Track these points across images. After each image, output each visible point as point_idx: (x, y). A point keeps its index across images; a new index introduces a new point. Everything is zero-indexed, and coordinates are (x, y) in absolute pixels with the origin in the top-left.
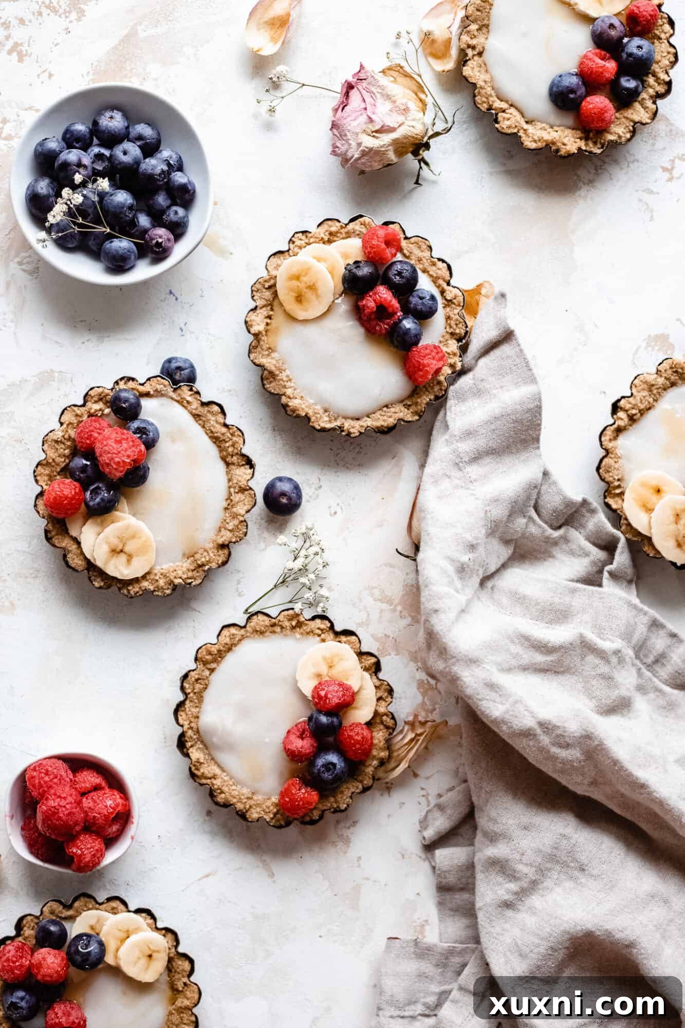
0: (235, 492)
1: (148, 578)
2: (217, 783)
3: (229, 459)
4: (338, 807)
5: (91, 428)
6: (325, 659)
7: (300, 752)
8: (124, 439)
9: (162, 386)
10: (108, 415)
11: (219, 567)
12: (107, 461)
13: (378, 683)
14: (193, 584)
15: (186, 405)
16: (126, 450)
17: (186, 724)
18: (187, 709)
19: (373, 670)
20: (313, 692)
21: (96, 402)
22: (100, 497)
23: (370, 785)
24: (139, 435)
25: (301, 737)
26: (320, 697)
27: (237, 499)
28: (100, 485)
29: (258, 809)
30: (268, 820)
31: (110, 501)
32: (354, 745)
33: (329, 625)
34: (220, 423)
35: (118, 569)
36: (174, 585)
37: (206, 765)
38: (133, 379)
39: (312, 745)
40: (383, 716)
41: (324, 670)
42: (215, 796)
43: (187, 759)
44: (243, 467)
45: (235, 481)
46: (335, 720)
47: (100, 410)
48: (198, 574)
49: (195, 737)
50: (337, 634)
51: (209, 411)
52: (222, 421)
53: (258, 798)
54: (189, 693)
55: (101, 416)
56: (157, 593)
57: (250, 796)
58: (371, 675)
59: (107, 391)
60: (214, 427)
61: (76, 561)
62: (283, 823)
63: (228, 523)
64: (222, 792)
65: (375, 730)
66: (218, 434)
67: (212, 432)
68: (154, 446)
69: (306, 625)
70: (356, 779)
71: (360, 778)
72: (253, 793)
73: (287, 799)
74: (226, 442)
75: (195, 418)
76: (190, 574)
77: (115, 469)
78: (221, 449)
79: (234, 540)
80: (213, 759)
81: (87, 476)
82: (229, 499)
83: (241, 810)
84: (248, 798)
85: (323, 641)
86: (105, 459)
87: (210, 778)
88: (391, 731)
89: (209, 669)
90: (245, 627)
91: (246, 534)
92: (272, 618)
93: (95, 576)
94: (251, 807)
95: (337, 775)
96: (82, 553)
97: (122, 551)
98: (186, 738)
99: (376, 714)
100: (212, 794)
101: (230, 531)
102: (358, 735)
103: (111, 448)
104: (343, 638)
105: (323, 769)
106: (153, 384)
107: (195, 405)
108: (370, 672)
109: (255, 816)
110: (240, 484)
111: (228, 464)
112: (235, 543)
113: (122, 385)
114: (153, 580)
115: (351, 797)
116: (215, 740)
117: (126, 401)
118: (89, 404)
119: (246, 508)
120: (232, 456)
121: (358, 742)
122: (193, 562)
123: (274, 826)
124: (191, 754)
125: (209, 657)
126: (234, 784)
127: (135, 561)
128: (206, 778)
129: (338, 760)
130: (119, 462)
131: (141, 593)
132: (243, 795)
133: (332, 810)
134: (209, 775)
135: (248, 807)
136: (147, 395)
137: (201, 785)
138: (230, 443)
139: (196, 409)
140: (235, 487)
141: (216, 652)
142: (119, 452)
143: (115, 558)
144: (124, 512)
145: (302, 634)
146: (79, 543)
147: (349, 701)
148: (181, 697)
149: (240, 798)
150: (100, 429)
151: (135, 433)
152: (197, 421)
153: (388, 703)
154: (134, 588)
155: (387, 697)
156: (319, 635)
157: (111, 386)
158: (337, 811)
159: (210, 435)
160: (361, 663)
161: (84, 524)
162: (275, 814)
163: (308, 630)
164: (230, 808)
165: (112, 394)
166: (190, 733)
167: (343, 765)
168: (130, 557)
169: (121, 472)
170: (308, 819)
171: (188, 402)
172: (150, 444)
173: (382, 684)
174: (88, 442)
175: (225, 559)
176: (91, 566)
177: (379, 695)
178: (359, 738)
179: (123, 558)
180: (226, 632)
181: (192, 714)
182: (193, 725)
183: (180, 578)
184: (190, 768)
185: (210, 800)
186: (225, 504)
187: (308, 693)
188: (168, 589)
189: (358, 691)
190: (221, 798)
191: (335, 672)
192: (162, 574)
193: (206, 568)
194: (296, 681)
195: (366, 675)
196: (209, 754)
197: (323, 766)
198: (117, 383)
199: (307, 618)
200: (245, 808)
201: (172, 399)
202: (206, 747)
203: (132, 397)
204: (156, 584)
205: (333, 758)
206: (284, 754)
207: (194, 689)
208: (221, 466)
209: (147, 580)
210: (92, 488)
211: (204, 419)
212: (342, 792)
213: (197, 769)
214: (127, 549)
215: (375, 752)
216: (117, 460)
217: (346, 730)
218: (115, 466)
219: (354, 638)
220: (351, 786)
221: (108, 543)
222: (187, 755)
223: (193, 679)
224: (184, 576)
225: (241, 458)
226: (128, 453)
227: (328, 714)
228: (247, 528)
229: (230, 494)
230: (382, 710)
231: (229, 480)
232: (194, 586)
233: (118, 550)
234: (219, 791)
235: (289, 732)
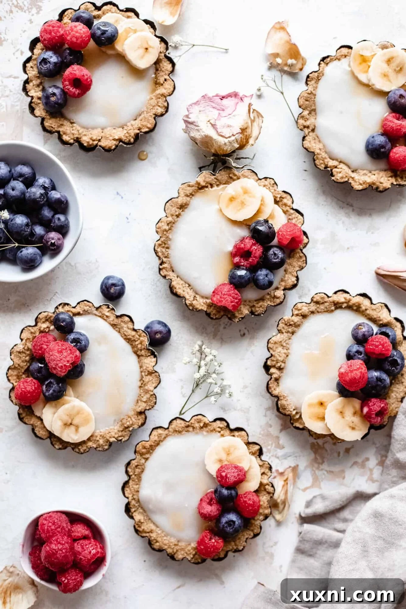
0: (145, 375)
1: (92, 439)
2: (153, 535)
3: (139, 353)
4: (237, 548)
5: (42, 342)
6: (224, 449)
7: (209, 515)
8: (64, 349)
9: (88, 307)
10: (53, 330)
11: (140, 427)
12: (54, 366)
13: (261, 463)
14: (123, 440)
15: (106, 318)
16: (66, 357)
17: (130, 496)
18: (131, 486)
19: (258, 454)
20: (217, 472)
21: (44, 322)
22: (52, 389)
23: (259, 532)
24: (75, 344)
25: (210, 504)
26: (222, 477)
27: (147, 380)
28: (52, 380)
29: (182, 552)
30: (189, 559)
31: (59, 391)
32: (248, 507)
33: (226, 424)
34: (131, 329)
35: (70, 436)
36: (110, 442)
37: (145, 524)
38: (68, 304)
39: (218, 509)
40: (265, 485)
41: (224, 456)
42: (153, 544)
43: (132, 520)
44: (149, 358)
45: (144, 368)
46: (233, 492)
47: (47, 327)
48: (126, 433)
49: (137, 505)
50: (232, 430)
51: (122, 321)
52: (131, 327)
53: (182, 544)
54: (131, 475)
55: (48, 332)
56: (99, 449)
57: (176, 543)
58: (256, 457)
59: (51, 314)
60: (127, 332)
61: (41, 432)
62: (200, 561)
63: (142, 397)
64: (157, 542)
65: (261, 495)
66: (130, 337)
67: (125, 335)
68: (86, 350)
69: (211, 425)
70: (249, 529)
71: (252, 528)
72: (178, 541)
73: (202, 547)
74: (136, 341)
75: (113, 327)
76: (120, 434)
77: (60, 371)
78: (133, 347)
79: (148, 408)
80: (150, 519)
81: (42, 375)
82: (141, 379)
83: (171, 553)
84: (175, 545)
85: (223, 436)
86: (52, 364)
87: (148, 533)
88: (272, 495)
89: (144, 458)
90: (168, 428)
91: (155, 403)
92: (186, 421)
93: (56, 441)
94: (177, 551)
95: (235, 529)
96: (45, 427)
97: (71, 424)
98: (131, 506)
99: (261, 484)
100: (150, 543)
101: (145, 402)
102: (251, 499)
103: (55, 357)
104: (236, 433)
105: (226, 525)
106: (82, 306)
107: (112, 318)
108: (256, 455)
109: (180, 557)
110: (148, 369)
111: (139, 356)
112: (148, 410)
113: (61, 309)
114: (95, 440)
115: (246, 542)
116: (151, 506)
117: (64, 320)
118: (39, 324)
119: (154, 385)
120: (141, 350)
121: (250, 505)
122: (122, 425)
123: (193, 563)
124: (134, 517)
125: (144, 450)
126: (165, 536)
127: (81, 429)
128: (146, 532)
129: (237, 518)
130: (61, 366)
131: (87, 450)
132: (172, 543)
133: (233, 550)
134: (148, 531)
135: (175, 551)
136: (79, 314)
137: (143, 537)
138: (139, 342)
139: (113, 320)
140: (145, 372)
141: (149, 447)
142: (61, 359)
143: (67, 428)
144: (70, 396)
145: (207, 432)
146: (42, 420)
147: (242, 478)
148: (126, 478)
149: (170, 545)
150: (47, 342)
151: (72, 342)
152: (114, 329)
153: (269, 476)
154: (82, 447)
155: (268, 472)
156: (219, 432)
157: (53, 311)
158: (237, 551)
159: (124, 337)
160: (249, 449)
161: (44, 407)
162: (194, 555)
163: (212, 429)
164: (163, 552)
165: (54, 316)
166: (133, 502)
167: (240, 521)
168: (77, 427)
169: (64, 373)
170: (216, 557)
171: (107, 317)
172: (83, 350)
173: (264, 464)
174: (40, 352)
175: (143, 422)
176: (51, 436)
177: (262, 471)
178: (251, 502)
179: (73, 428)
180: (155, 433)
181: (134, 490)
182: (135, 497)
183: (114, 437)
184: (134, 526)
185: (149, 547)
186: (139, 384)
187: (214, 473)
188: (106, 445)
189: (248, 470)
190: (156, 546)
191: (231, 458)
192: (101, 436)
193: (131, 429)
194: (205, 465)
195: (253, 458)
196: (147, 516)
197: (226, 523)
198: (57, 308)
199: (211, 421)
200: (173, 552)
201: (96, 315)
202: (145, 511)
203: (67, 318)
204: (98, 443)
205: (233, 517)
206: (199, 516)
207: (135, 472)
208: (134, 358)
209: (91, 441)
210: (46, 383)
211: (119, 327)
212: (239, 538)
213: (140, 527)
214: (75, 422)
215: (261, 511)
216: (60, 365)
217: (242, 497)
218: (59, 369)
219: (243, 432)
220: (245, 534)
221: (60, 419)
222: (132, 517)
223: (134, 466)
224: (116, 436)
225: (147, 351)
226: (68, 359)
227: (228, 488)
228: (156, 399)
229: (142, 377)
230: (265, 481)
231: (141, 367)
232: (124, 442)
233: (69, 423)
234: (155, 541)
235: (201, 500)
